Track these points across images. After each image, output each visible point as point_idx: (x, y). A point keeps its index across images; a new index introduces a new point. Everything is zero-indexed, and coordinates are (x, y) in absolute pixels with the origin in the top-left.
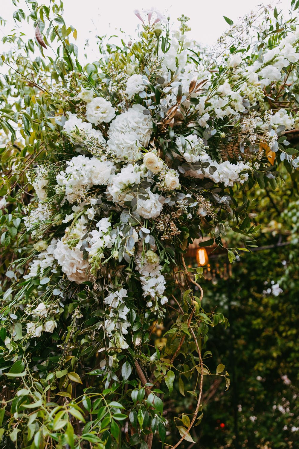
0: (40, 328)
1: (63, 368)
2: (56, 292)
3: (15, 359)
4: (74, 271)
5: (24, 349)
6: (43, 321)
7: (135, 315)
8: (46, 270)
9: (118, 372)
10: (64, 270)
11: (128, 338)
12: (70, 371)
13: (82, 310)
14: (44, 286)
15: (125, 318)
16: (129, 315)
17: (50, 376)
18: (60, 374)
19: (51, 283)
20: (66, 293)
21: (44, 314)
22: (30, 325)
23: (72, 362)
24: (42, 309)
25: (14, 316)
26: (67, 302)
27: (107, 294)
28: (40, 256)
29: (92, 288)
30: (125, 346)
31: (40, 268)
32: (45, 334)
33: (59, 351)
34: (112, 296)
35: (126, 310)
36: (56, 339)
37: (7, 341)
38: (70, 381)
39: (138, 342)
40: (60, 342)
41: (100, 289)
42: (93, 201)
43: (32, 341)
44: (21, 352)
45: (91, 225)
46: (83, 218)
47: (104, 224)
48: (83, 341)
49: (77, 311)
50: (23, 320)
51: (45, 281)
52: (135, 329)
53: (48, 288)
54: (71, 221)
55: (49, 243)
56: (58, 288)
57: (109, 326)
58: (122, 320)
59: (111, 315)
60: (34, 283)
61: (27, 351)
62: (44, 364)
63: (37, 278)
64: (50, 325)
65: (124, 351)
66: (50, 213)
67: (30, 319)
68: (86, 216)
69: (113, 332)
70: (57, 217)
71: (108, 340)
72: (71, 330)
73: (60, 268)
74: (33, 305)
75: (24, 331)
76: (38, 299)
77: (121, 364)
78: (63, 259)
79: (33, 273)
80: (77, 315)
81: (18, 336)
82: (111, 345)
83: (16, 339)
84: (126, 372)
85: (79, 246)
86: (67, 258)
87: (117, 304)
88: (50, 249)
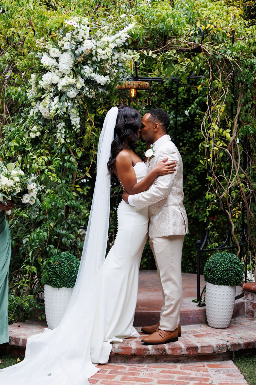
0: (35, 135)
1: (43, 149)
2: (40, 122)
3: (27, 144)
4: (46, 115)
5: (30, 141)
6: (35, 132)
7: (67, 132)
8: (36, 113)
9: (61, 150)
10: (42, 114)
11: (65, 139)
12: (45, 149)
13: (49, 130)
14: (36, 120)
15: (63, 133)
16: (65, 132)
17: (39, 151)
18: (42, 151)
19: (38, 119)
20: (44, 122)
21: (36, 130)
22: (31, 134)
23: (46, 147)
24: (35, 128)
25: (25, 130)
26: (44, 126)
27: (58, 124)
28: (33, 108)
29: (52, 122)
30: (63, 142)
31: (34, 113)
32: (36, 137)
33: (41, 143)
34: (59, 125)
35: (64, 130)
36: (40, 139)
37: (24, 139)
38: (45, 153)
39: (68, 141)
40: (42, 140)
41: (55, 122)
42: (53, 90)
43: (32, 139)
44: (29, 142)
45: (52, 99)
46: (49, 96)
47: (56, 99)
48: (50, 140)
49: (47, 130)
50: (28, 131)
51: (36, 118)
52: (67, 136)
53: (37, 121)
54: (45, 97)
55: (37, 103)
56: (41, 121)
57: (58, 135)
58: (62, 133)
59: (58, 131)
60: (32, 118)
61: (31, 142)
62: (36, 147)
63: (33, 116)
64: (38, 134)
65: (63, 143)
66: (37, 92)
67: (31, 131)
68: (50, 95)
69: (59, 137)
70: (40, 94)
71: (57, 139)
72: (45, 136)
73: (41, 113)
74: (32, 127)
75: (29, 136)
76: (34, 125)
77: (62, 147)
78: (42, 110)
79: (31, 114)
80: (47, 131)
81: (27, 137)
82: (58, 141)
83: (27, 138)
84: (63, 150)
85: (47, 107)
86: (43, 110)
87: (61, 128)
88: (37, 105)
